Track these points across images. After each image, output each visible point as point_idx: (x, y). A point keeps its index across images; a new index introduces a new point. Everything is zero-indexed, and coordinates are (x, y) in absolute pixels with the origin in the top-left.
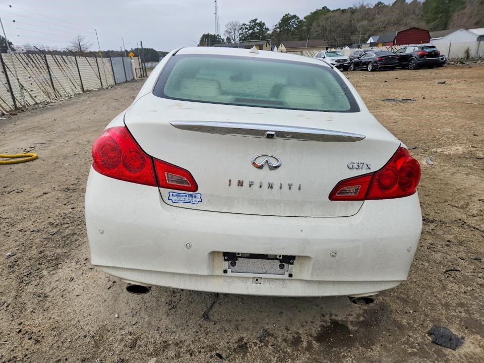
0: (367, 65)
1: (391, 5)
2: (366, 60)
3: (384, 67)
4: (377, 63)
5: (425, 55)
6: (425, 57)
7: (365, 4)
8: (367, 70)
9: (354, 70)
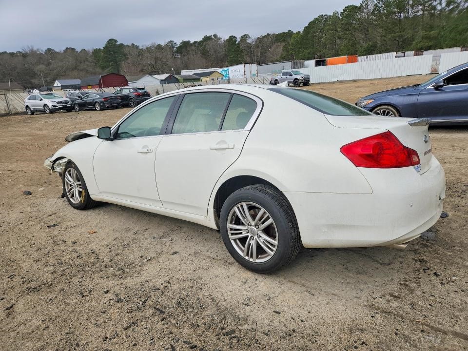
0: (94, 105)
1: (62, 51)
2: (91, 101)
3: (111, 107)
4: (103, 103)
5: (141, 95)
6: (141, 97)
7: (35, 49)
8: (96, 110)
9: (80, 110)
